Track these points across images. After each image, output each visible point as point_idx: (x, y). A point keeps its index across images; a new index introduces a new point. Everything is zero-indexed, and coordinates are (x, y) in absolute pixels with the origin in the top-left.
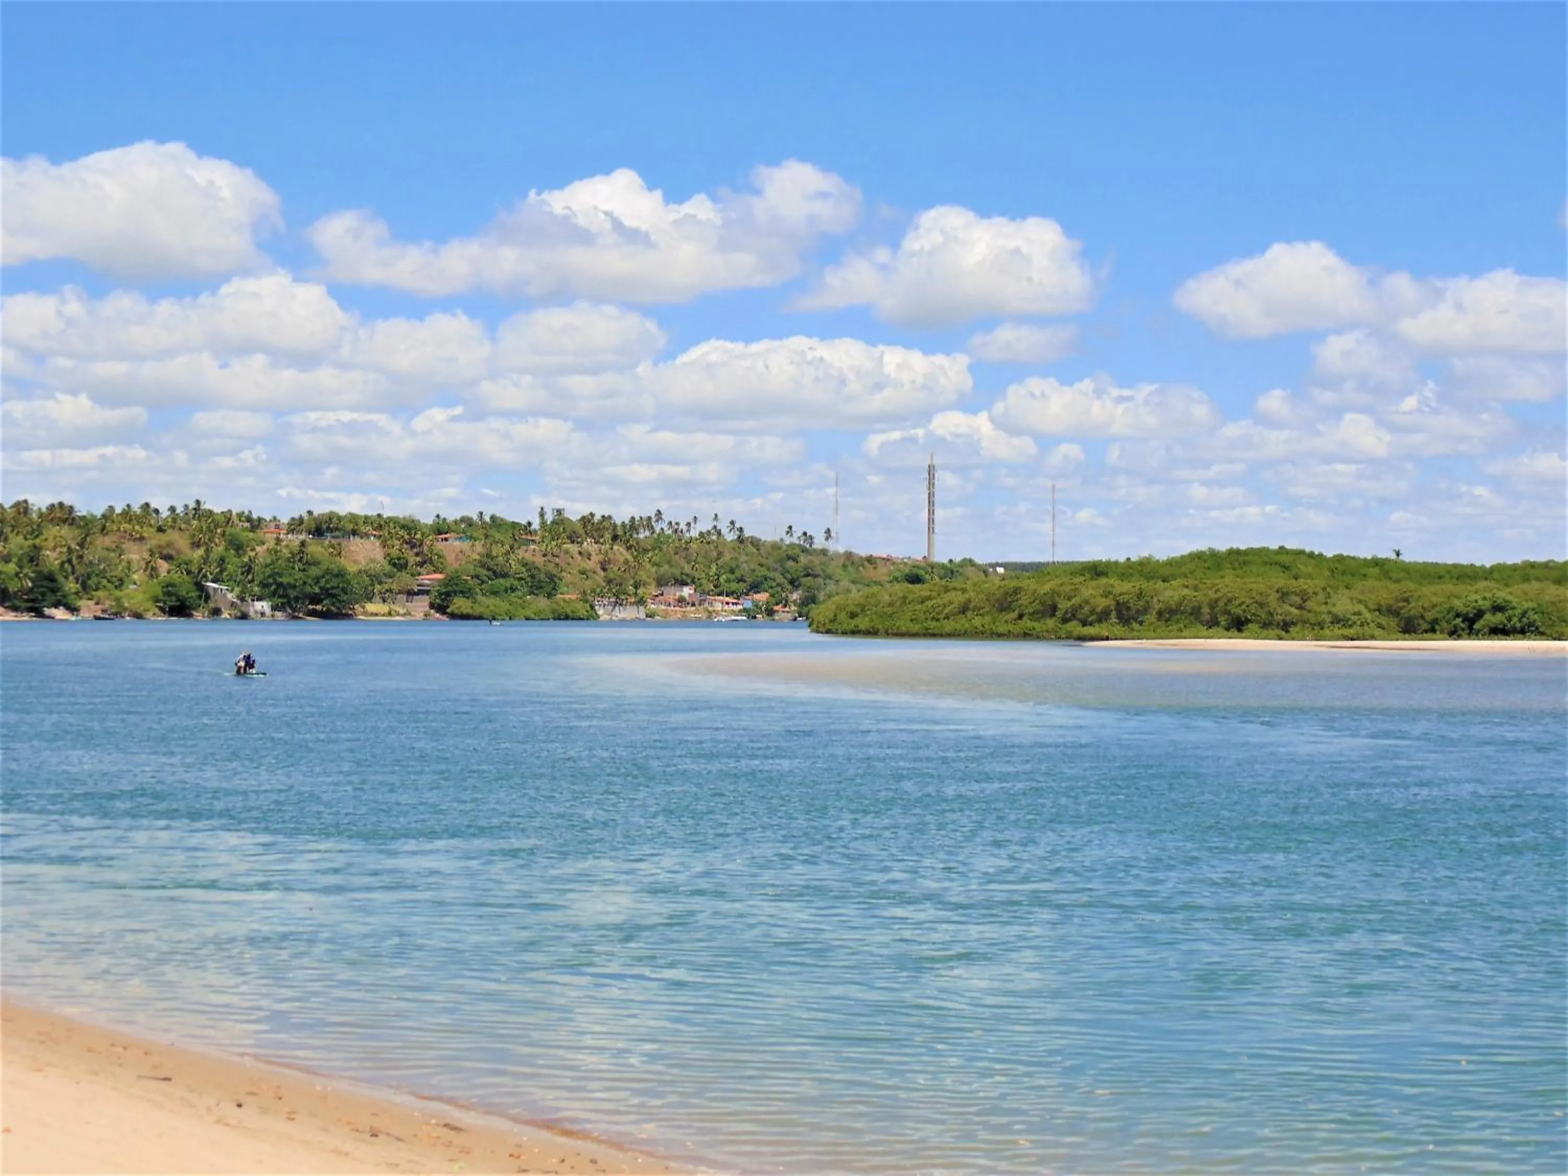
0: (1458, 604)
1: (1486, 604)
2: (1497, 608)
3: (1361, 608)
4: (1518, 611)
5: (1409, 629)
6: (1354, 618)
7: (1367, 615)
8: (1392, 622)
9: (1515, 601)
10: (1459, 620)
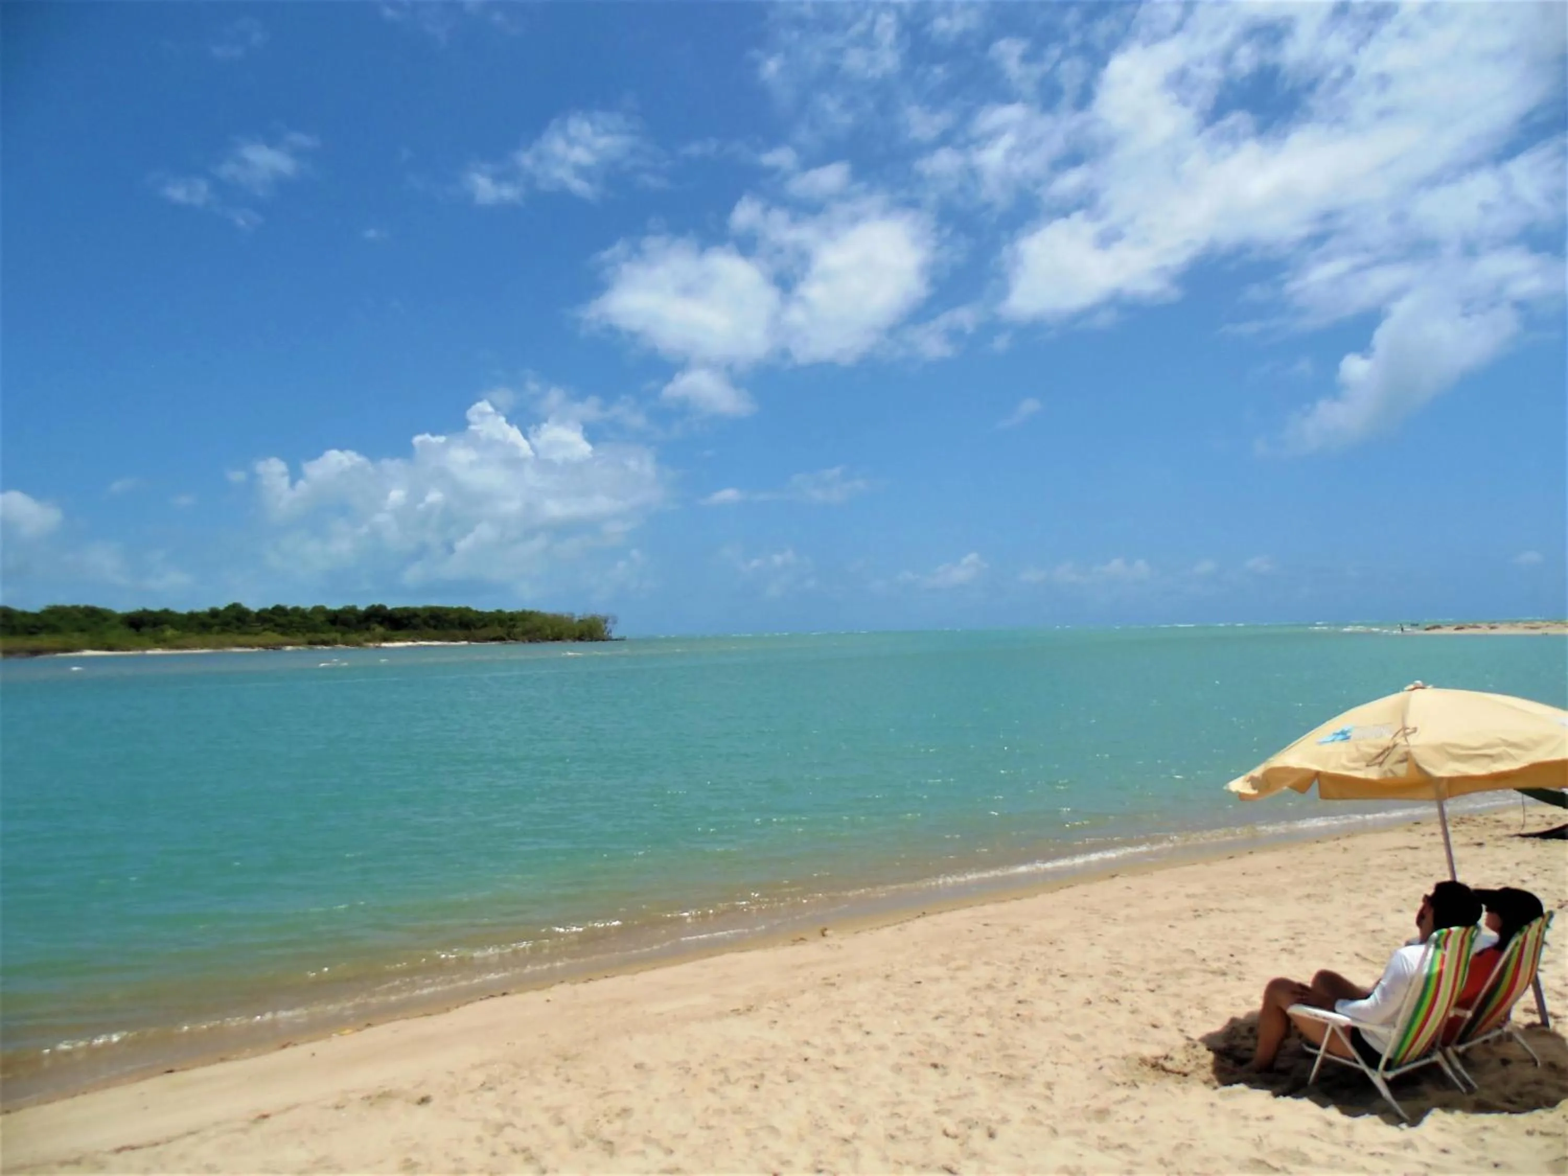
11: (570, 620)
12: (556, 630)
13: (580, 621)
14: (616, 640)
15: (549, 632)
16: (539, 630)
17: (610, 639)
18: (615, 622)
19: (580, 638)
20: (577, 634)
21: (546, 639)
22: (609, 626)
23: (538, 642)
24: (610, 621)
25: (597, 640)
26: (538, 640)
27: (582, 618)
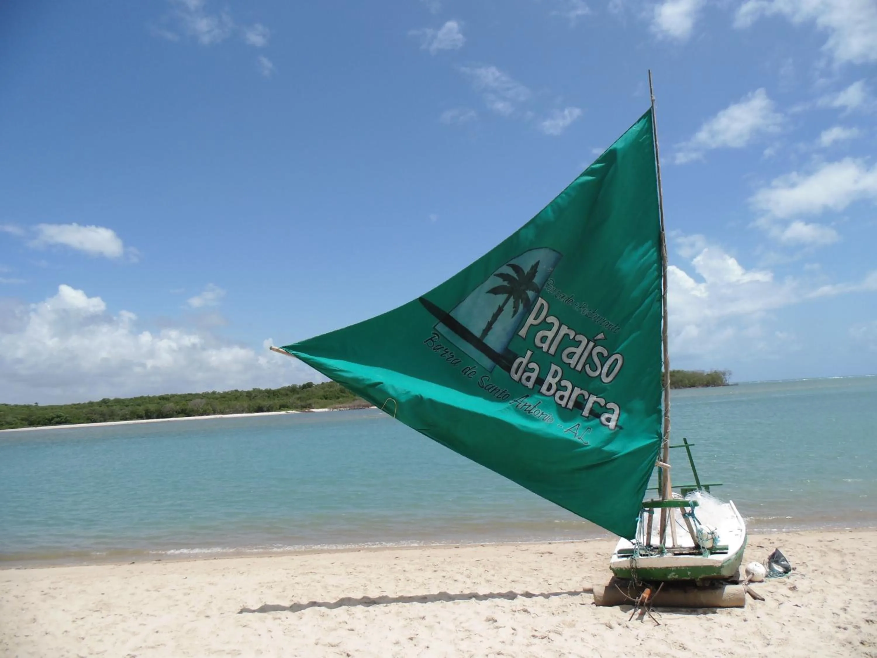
0: (47, 416)
1: (54, 416)
2: (58, 417)
3: (15, 419)
4: (64, 417)
5: (32, 424)
6: (13, 422)
7: (17, 421)
8: (26, 423)
9: (62, 414)
10: (46, 421)
11: (701, 374)
12: (692, 381)
13: (708, 375)
14: (732, 385)
15: (687, 382)
16: (681, 381)
17: (728, 385)
18: (730, 374)
19: (707, 385)
20: (705, 383)
21: (685, 386)
22: (727, 377)
23: (681, 388)
24: (727, 374)
25: (719, 385)
26: (681, 387)
27: (709, 373)
